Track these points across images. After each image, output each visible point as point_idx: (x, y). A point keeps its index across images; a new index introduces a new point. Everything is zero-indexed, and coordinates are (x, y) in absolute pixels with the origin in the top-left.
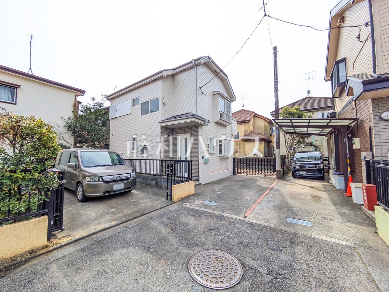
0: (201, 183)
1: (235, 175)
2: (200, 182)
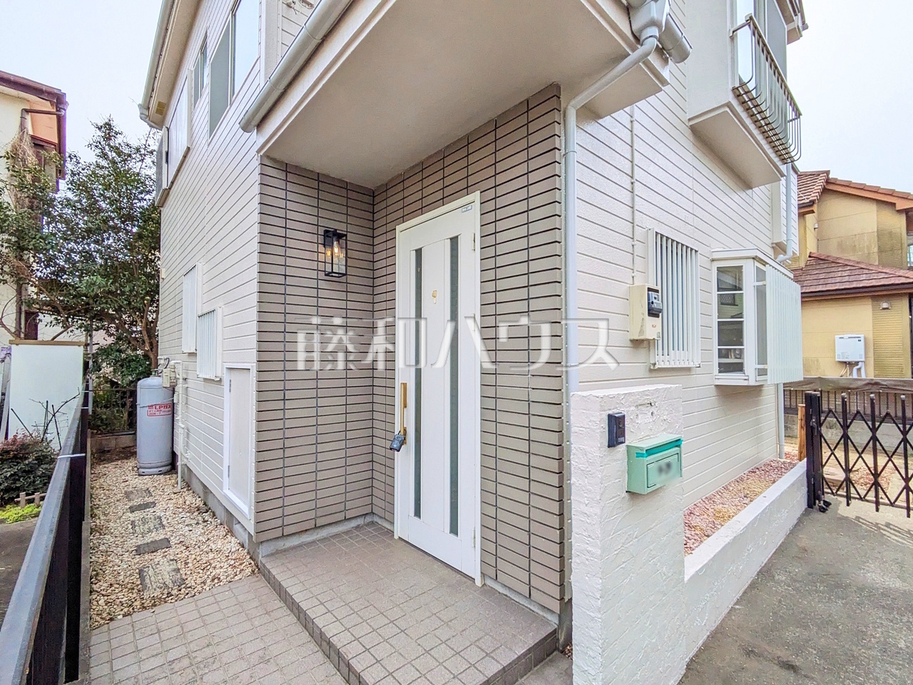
1: (822, 510)
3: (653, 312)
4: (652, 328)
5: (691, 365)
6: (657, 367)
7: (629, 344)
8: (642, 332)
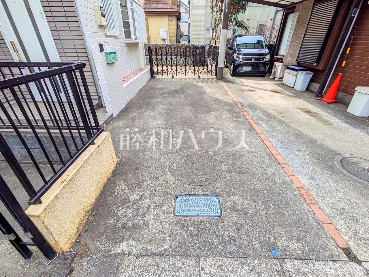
0: (112, 115)
1: (154, 78)
2: (110, 113)
3: (103, 16)
4: (104, 21)
5: (117, 35)
6: (108, 35)
7: (98, 26)
8: (101, 22)
